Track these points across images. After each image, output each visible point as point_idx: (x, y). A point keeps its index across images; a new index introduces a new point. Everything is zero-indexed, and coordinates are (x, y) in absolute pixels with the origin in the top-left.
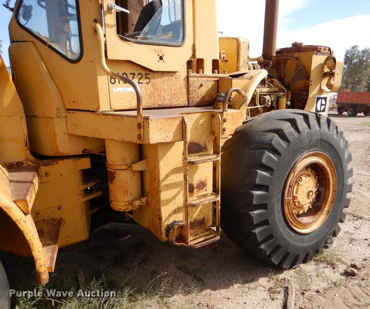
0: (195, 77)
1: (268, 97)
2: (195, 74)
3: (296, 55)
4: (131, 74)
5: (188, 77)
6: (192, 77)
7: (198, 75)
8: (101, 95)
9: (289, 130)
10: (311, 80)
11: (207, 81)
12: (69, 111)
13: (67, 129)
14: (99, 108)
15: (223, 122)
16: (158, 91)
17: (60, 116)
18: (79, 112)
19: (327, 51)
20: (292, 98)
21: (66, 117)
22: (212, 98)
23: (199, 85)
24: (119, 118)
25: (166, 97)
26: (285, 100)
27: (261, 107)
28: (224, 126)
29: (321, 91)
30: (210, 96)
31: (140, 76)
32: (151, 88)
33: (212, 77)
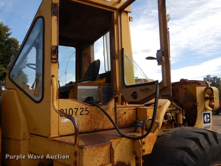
0: (121, 107)
1: (169, 114)
2: (120, 105)
3: (184, 86)
4: (75, 109)
5: (115, 108)
6: (118, 108)
7: (122, 106)
8: (52, 125)
9: (195, 148)
10: (197, 102)
11: (129, 110)
12: (32, 135)
13: (29, 148)
14: (50, 135)
15: (142, 145)
16: (94, 119)
17: (25, 139)
18: (38, 136)
19: (205, 84)
20: (186, 114)
21: (29, 139)
22: (132, 121)
23: (123, 113)
24: (62, 144)
25: (100, 122)
26: (181, 115)
27: (166, 121)
28: (144, 147)
29: (206, 109)
30: (131, 120)
31: (82, 110)
32: (89, 117)
33: (132, 107)
